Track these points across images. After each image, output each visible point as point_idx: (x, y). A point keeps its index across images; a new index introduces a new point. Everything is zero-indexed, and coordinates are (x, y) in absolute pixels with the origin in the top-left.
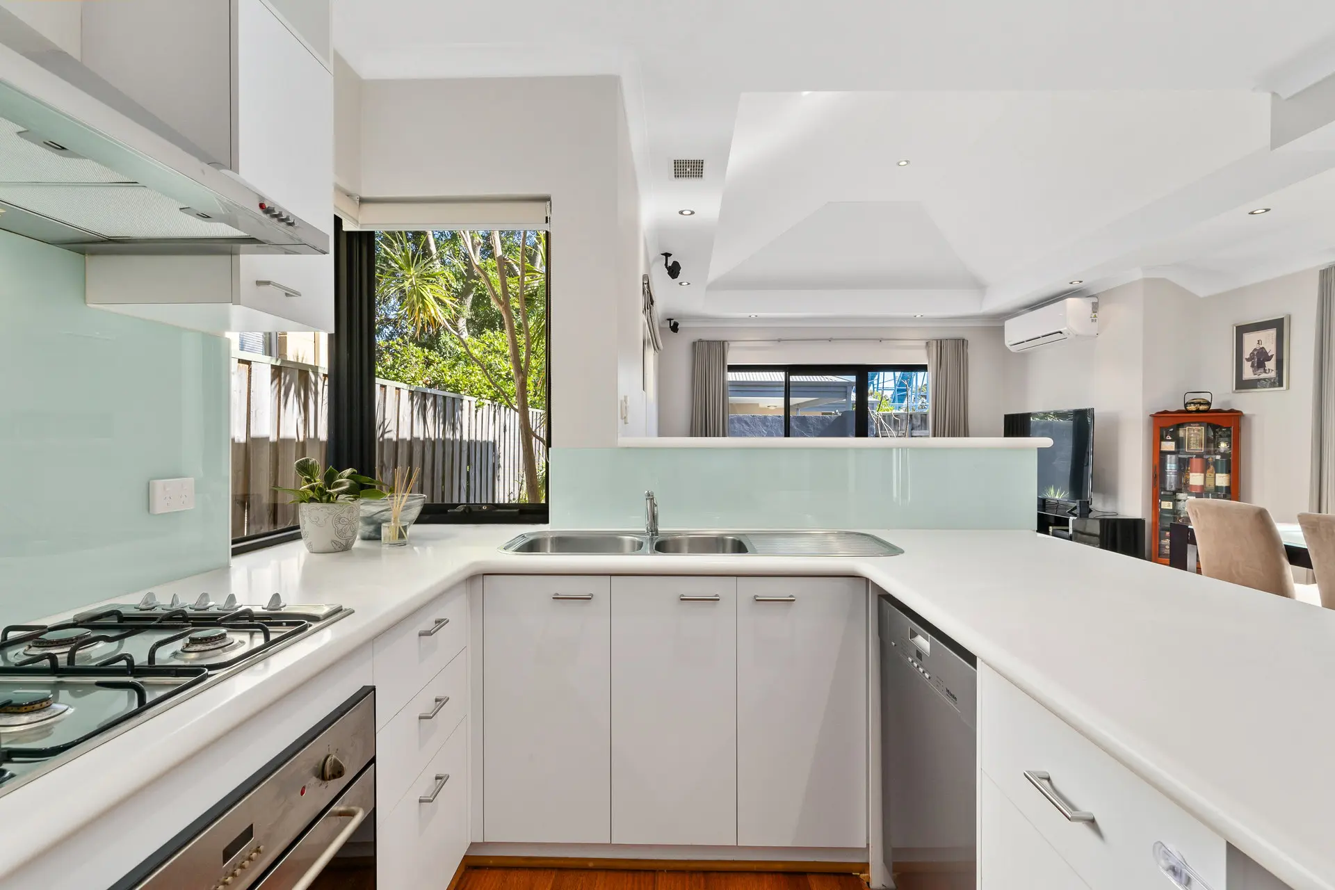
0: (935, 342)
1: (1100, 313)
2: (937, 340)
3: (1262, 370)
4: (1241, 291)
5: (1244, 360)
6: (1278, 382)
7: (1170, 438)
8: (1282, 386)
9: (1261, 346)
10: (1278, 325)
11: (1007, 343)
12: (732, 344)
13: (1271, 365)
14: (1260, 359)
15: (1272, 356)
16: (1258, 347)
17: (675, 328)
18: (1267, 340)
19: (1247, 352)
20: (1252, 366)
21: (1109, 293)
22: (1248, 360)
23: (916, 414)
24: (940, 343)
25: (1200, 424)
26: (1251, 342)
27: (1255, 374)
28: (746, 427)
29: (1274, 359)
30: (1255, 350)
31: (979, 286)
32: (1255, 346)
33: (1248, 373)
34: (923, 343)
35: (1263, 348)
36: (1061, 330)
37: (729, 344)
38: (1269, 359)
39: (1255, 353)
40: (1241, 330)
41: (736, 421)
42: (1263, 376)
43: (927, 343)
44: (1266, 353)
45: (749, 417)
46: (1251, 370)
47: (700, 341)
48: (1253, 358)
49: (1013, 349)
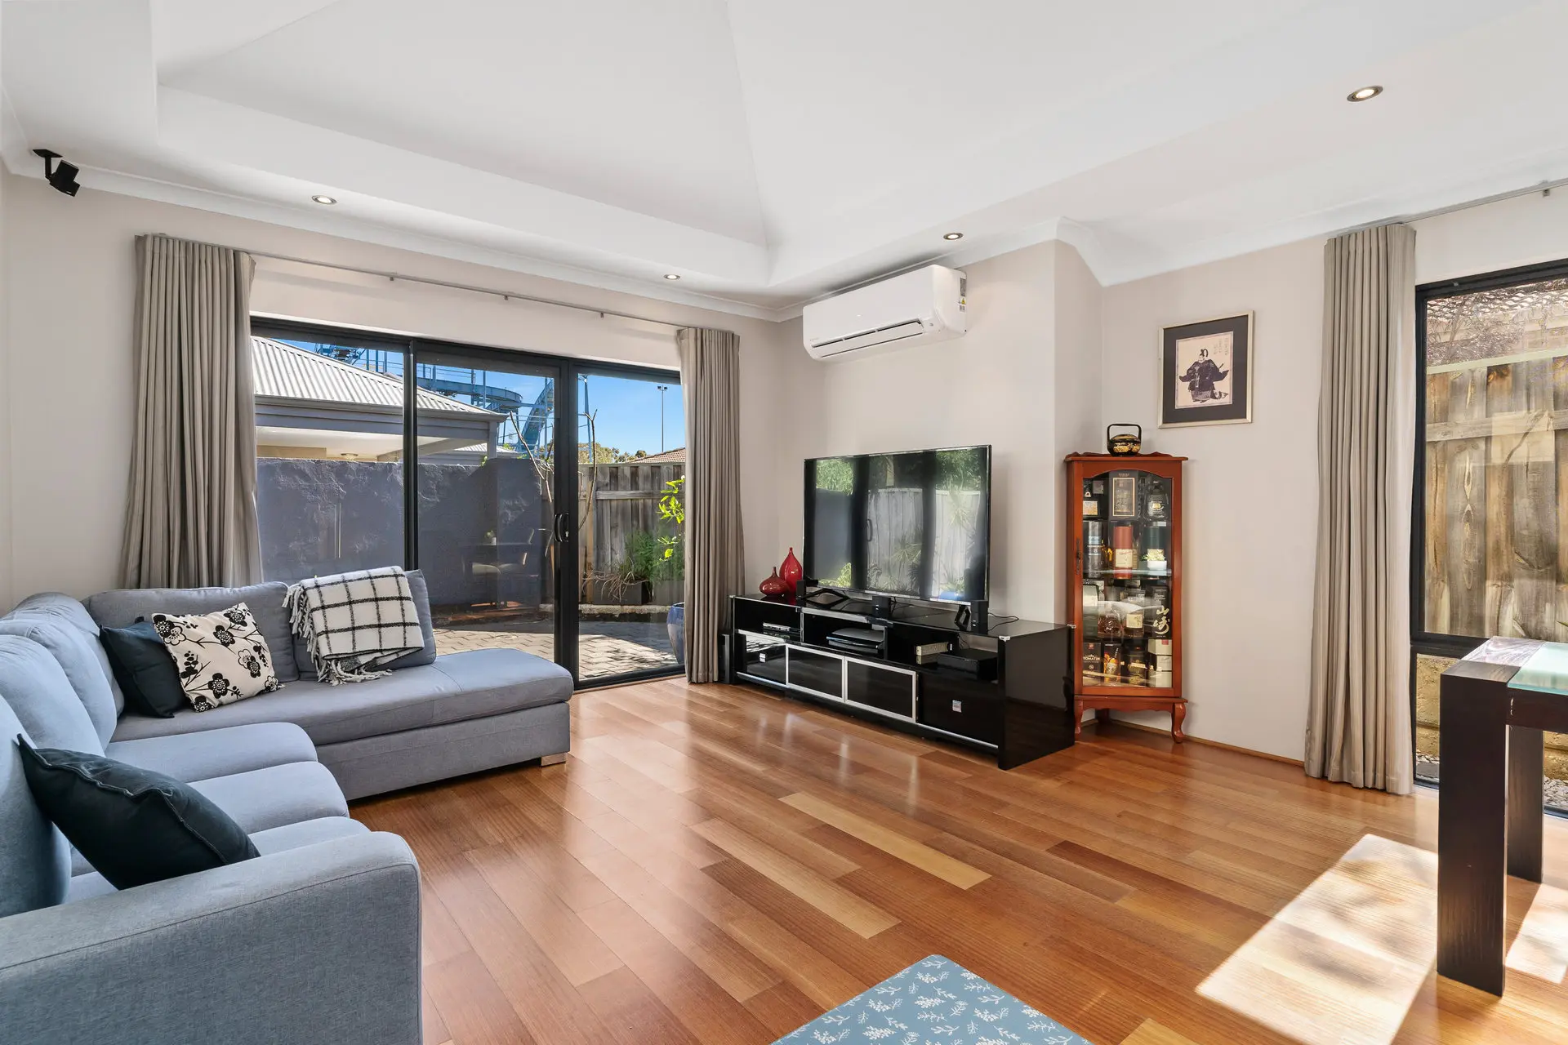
0: (692, 331)
1: (973, 294)
2: (696, 329)
3: (1209, 393)
4: (1170, 277)
5: (1178, 381)
6: (1236, 410)
7: (1090, 496)
8: (1245, 417)
9: (1207, 359)
10: (1238, 327)
11: (808, 343)
12: (262, 265)
13: (1224, 386)
14: (1205, 375)
15: (1225, 373)
16: (1201, 360)
17: (64, 179)
18: (1219, 348)
19: (1182, 368)
20: (1192, 388)
21: (988, 264)
22: (1183, 379)
23: (603, 467)
24: (701, 334)
25: (1130, 472)
26: (1188, 353)
27: (1196, 400)
28: (303, 483)
29: (1229, 377)
30: (1196, 363)
31: (767, 239)
32: (1198, 358)
33: (1184, 398)
34: (671, 331)
35: (1210, 361)
36: (919, 317)
37: (253, 263)
38: (1221, 376)
39: (1197, 368)
40: (1173, 335)
41: (278, 470)
42: (1211, 402)
43: (679, 332)
44: (1216, 369)
45: (308, 463)
46: (1189, 394)
47: (162, 238)
48: (1194, 377)
49: (815, 354)
